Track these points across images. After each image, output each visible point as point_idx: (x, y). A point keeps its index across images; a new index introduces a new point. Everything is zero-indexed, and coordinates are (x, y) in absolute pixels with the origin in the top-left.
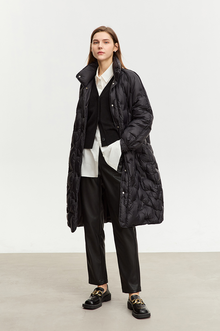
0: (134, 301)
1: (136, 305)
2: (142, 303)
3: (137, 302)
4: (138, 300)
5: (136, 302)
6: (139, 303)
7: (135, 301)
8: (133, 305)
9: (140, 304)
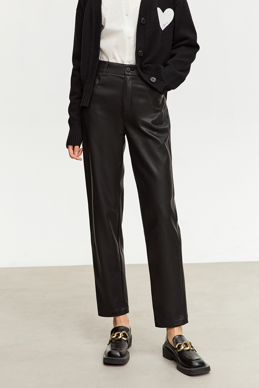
0: (179, 347)
1: (183, 352)
2: (191, 348)
3: (184, 348)
4: (185, 344)
5: (182, 348)
6: (188, 348)
7: (181, 345)
8: (178, 352)
9: (189, 350)
